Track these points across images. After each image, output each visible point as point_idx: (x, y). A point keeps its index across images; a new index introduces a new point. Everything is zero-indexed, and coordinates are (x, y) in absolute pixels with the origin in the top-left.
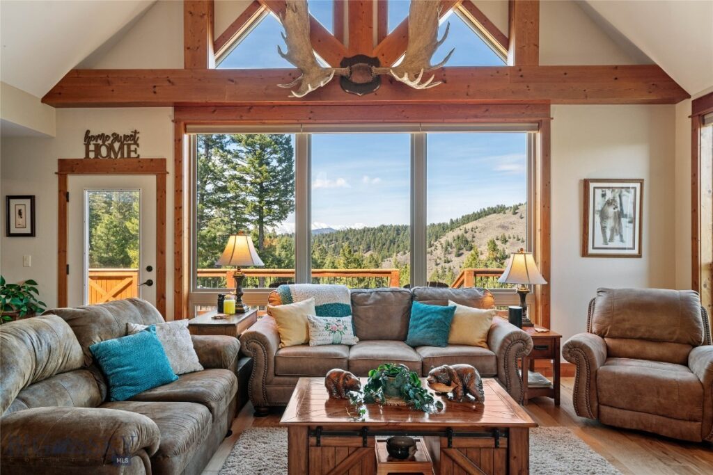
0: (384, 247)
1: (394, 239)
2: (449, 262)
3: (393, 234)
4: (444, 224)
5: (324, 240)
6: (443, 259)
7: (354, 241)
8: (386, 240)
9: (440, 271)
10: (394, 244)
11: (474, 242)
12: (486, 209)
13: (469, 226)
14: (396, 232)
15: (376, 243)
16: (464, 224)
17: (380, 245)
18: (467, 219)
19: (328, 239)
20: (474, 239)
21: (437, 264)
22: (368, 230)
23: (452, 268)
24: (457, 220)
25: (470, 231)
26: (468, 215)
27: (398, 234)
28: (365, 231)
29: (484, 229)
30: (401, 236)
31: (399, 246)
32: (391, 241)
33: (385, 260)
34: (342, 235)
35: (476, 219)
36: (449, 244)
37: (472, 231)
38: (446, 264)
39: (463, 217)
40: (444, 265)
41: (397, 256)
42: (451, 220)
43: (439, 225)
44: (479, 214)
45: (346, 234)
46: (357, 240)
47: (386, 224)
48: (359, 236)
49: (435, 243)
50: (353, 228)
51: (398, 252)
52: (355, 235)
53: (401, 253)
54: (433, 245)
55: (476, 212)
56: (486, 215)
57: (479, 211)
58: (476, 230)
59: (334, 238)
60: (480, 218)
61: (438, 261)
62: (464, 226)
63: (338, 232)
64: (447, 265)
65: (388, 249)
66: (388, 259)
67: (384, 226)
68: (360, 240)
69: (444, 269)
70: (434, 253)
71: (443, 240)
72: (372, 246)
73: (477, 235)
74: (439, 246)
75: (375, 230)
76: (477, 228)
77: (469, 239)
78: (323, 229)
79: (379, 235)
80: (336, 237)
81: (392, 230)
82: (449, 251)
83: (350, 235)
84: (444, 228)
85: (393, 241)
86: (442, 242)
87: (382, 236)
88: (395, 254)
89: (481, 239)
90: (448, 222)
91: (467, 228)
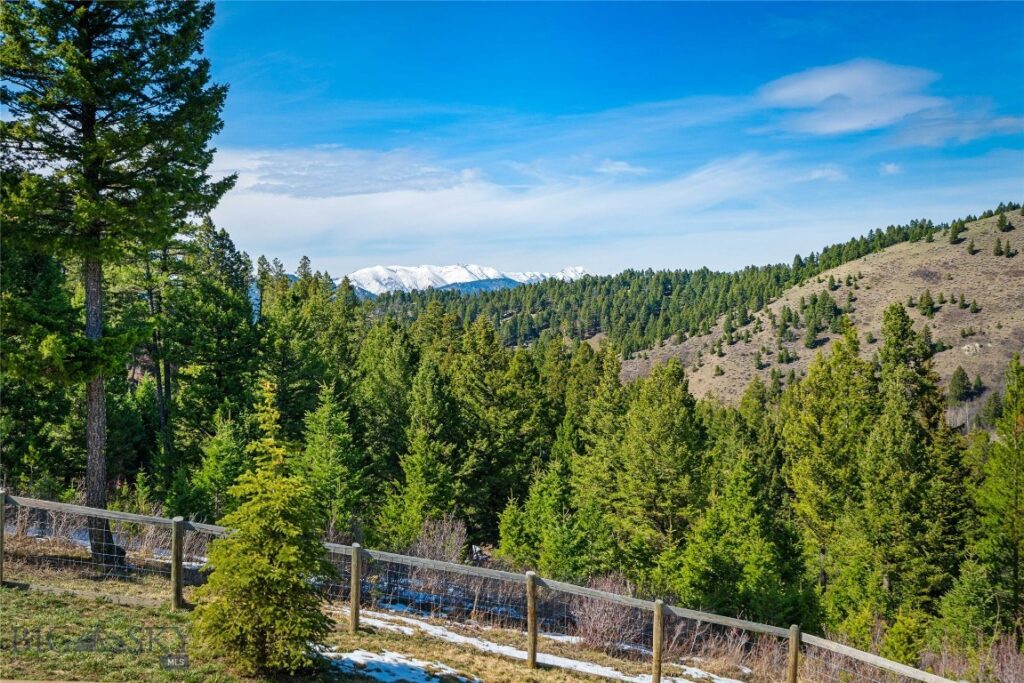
0: (631, 325)
1: (658, 304)
2: (789, 360)
3: (653, 292)
4: (779, 267)
6: (777, 353)
7: (560, 308)
8: (638, 308)
9: (769, 384)
10: (657, 316)
11: (853, 311)
12: (884, 231)
13: (841, 272)
14: (660, 288)
15: (614, 314)
16: (828, 267)
17: (623, 319)
18: (837, 255)
20: (854, 305)
21: (761, 367)
22: (595, 282)
23: (798, 375)
24: (812, 257)
25: (844, 284)
26: (840, 246)
27: (667, 292)
28: (588, 283)
29: (878, 280)
30: (673, 297)
31: (667, 321)
32: (649, 308)
33: (634, 355)
34: (530, 294)
35: (859, 256)
36: (790, 317)
37: (849, 284)
38: (784, 366)
39: (826, 250)
40: (776, 366)
41: (662, 345)
42: (798, 257)
43: (768, 269)
44: (866, 242)
45: (541, 294)
46: (568, 305)
47: (637, 268)
48: (571, 298)
49: (757, 315)
50: (559, 276)
51: (667, 336)
52: (561, 295)
53: (674, 337)
54: (752, 318)
55: (858, 238)
56: (883, 246)
57: (866, 236)
58: (859, 283)
59: (511, 303)
60: (868, 252)
61: (765, 359)
62: (830, 272)
63: (523, 287)
64: (785, 368)
65: (643, 328)
66: (642, 353)
67: (632, 273)
68: (575, 307)
69: (777, 377)
70: (755, 338)
71: (776, 308)
72: (604, 321)
73: (860, 294)
74: (766, 319)
75: (612, 282)
76: (861, 277)
77: (842, 305)
78: (489, 280)
79: (620, 294)
80: (518, 301)
81: (652, 283)
82: (791, 334)
83: (550, 296)
84: (780, 278)
85: (654, 310)
86: (774, 312)
87: (626, 297)
88: (658, 341)
89: (871, 304)
90: (790, 262)
91: (836, 278)
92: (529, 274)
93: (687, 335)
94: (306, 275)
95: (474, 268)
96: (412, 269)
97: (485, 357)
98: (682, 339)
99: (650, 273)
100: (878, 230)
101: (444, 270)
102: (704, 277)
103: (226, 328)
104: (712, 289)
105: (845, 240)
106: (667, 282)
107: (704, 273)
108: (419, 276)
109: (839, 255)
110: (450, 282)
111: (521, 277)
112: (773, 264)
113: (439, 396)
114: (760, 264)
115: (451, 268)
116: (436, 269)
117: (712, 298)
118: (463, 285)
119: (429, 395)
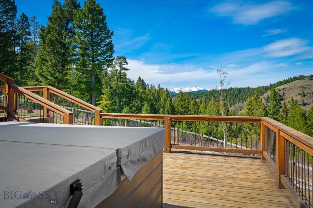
0: (232, 99)
1: (238, 95)
3: (237, 92)
4: (266, 86)
5: (200, 96)
7: (216, 96)
8: (233, 96)
10: (237, 97)
11: (284, 96)
12: (292, 78)
13: (281, 87)
14: (238, 91)
16: (278, 86)
18: (280, 83)
20: (284, 95)
24: (274, 84)
25: (282, 90)
26: (281, 81)
27: (240, 92)
29: (290, 89)
31: (240, 98)
32: (236, 96)
33: (232, 105)
34: (209, 93)
35: (286, 84)
36: (268, 97)
37: (283, 90)
39: (277, 82)
41: (238, 103)
42: (271, 84)
43: (264, 87)
44: (287, 80)
45: (211, 93)
48: (218, 93)
49: (261, 97)
51: (240, 102)
52: (216, 93)
53: (241, 102)
54: (260, 98)
55: (285, 80)
56: (292, 81)
57: (287, 79)
58: (286, 90)
60: (288, 82)
62: (278, 87)
65: (234, 100)
66: (234, 105)
67: (232, 88)
71: (265, 95)
73: (286, 92)
74: (263, 98)
75: (227, 90)
76: (286, 88)
77: (281, 95)
78: (201, 90)
79: (229, 93)
80: (206, 94)
81: (236, 90)
82: (269, 101)
83: (214, 93)
84: (266, 89)
85: (237, 96)
86: (265, 96)
87: (230, 93)
88: (237, 103)
89: (289, 94)
90: (269, 85)
91: (280, 89)
92: (210, 89)
93: (244, 101)
95: (198, 88)
96: (185, 88)
98: (243, 102)
99: (236, 88)
100: (291, 78)
101: (192, 88)
102: (248, 89)
104: (250, 91)
105: (282, 80)
106: (240, 90)
107: (248, 88)
108: (186, 90)
109: (281, 83)
110: (193, 91)
111: (208, 90)
112: (265, 86)
114: (262, 86)
115: (193, 88)
116: (190, 88)
117: (250, 93)
118: (196, 91)
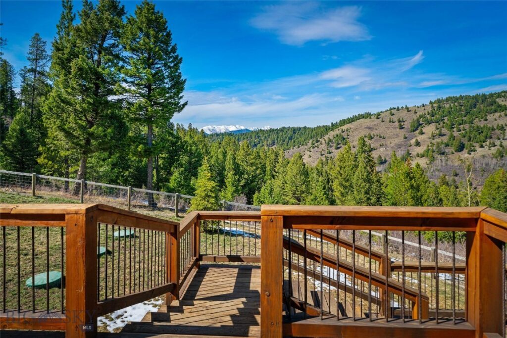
0: (284, 143)
1: (292, 137)
2: (330, 153)
3: (290, 133)
4: (327, 126)
5: (242, 138)
6: (326, 151)
7: (263, 138)
8: (286, 138)
9: (324, 160)
10: (291, 140)
12: (357, 115)
13: (345, 127)
14: (292, 132)
15: (279, 140)
16: (341, 126)
17: (282, 141)
18: (343, 122)
19: (245, 137)
20: (348, 137)
21: (322, 155)
22: (273, 130)
23: (333, 157)
24: (336, 123)
26: (344, 120)
27: (294, 133)
28: (271, 131)
29: (355, 129)
30: (296, 135)
31: (294, 142)
32: (289, 138)
34: (254, 134)
35: (350, 123)
36: (330, 141)
37: (347, 131)
39: (340, 121)
40: (326, 155)
41: (293, 149)
42: (332, 123)
43: (324, 126)
44: (352, 119)
45: (257, 134)
47: (286, 126)
48: (267, 135)
49: (321, 140)
50: (263, 129)
51: (294, 146)
52: (264, 134)
53: (297, 146)
54: (319, 141)
55: (349, 117)
56: (357, 120)
57: (352, 117)
59: (249, 137)
60: (352, 121)
61: (323, 153)
62: (341, 127)
63: (252, 132)
64: (329, 155)
65: (287, 144)
66: (287, 151)
67: (284, 128)
68: (267, 138)
69: (327, 158)
70: (320, 146)
71: (326, 138)
72: (276, 142)
73: (351, 134)
74: (323, 141)
75: (278, 130)
76: (351, 129)
77: (345, 137)
78: (242, 130)
79: (281, 134)
80: (251, 136)
81: (290, 130)
82: (330, 145)
83: (260, 135)
84: (327, 129)
85: (290, 138)
86: (326, 139)
87: (282, 135)
88: (292, 147)
89: (354, 136)
90: (330, 124)
91: (343, 129)
92: (254, 128)
93: (300, 146)
94: (190, 129)
95: (237, 126)
96: (220, 127)
97: (247, 152)
98: (299, 147)
99: (289, 127)
100: (355, 115)
101: (229, 127)
102: (305, 129)
103: (174, 144)
104: (307, 132)
105: (346, 118)
106: (294, 130)
107: (305, 128)
108: (222, 129)
109: (344, 122)
110: (230, 130)
111: (252, 129)
112: (325, 125)
113: (234, 163)
114: (321, 125)
115: (231, 126)
116: (227, 127)
117: (307, 135)
118: (235, 131)
119: (231, 163)
